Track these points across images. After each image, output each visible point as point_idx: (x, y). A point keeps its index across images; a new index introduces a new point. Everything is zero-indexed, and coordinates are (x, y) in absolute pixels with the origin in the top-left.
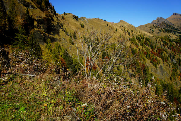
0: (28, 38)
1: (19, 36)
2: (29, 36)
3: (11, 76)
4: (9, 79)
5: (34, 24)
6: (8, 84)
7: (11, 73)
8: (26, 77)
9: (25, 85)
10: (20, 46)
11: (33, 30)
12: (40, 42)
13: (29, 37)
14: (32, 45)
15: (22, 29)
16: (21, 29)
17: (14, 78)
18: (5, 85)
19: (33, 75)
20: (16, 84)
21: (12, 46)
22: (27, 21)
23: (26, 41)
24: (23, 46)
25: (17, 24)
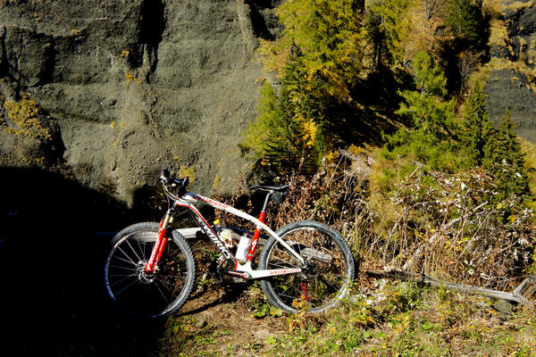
0: (457, 111)
1: (414, 103)
2: (461, 101)
3: (403, 288)
4: (395, 304)
5: (492, 40)
6: (390, 325)
7: (404, 276)
8: (471, 298)
9: (473, 340)
10: (419, 150)
11: (484, 68)
12: (521, 126)
13: (462, 107)
14: (480, 145)
15: (432, 66)
16: (425, 67)
17: (414, 300)
18: (377, 330)
19: (509, 296)
20: (428, 331)
21: (385, 149)
22: (454, 30)
23: (446, 128)
24: (431, 151)
25: (410, 47)
